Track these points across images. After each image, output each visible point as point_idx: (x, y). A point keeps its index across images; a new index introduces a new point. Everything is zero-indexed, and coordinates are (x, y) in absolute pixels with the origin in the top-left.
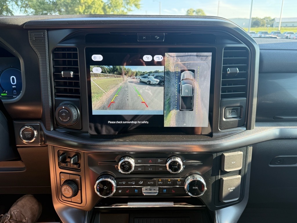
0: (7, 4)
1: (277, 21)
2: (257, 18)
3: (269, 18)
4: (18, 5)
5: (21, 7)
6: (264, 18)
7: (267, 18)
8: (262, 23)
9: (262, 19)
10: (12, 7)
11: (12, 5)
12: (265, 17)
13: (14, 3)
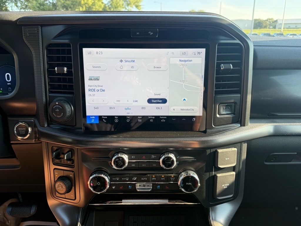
0: (7, 5)
1: (279, 22)
2: (259, 19)
3: (272, 19)
4: (17, 6)
5: (21, 9)
6: (266, 19)
7: (270, 19)
8: (264, 24)
9: (264, 21)
10: (12, 8)
11: (12, 7)
12: (268, 19)
13: (14, 4)
